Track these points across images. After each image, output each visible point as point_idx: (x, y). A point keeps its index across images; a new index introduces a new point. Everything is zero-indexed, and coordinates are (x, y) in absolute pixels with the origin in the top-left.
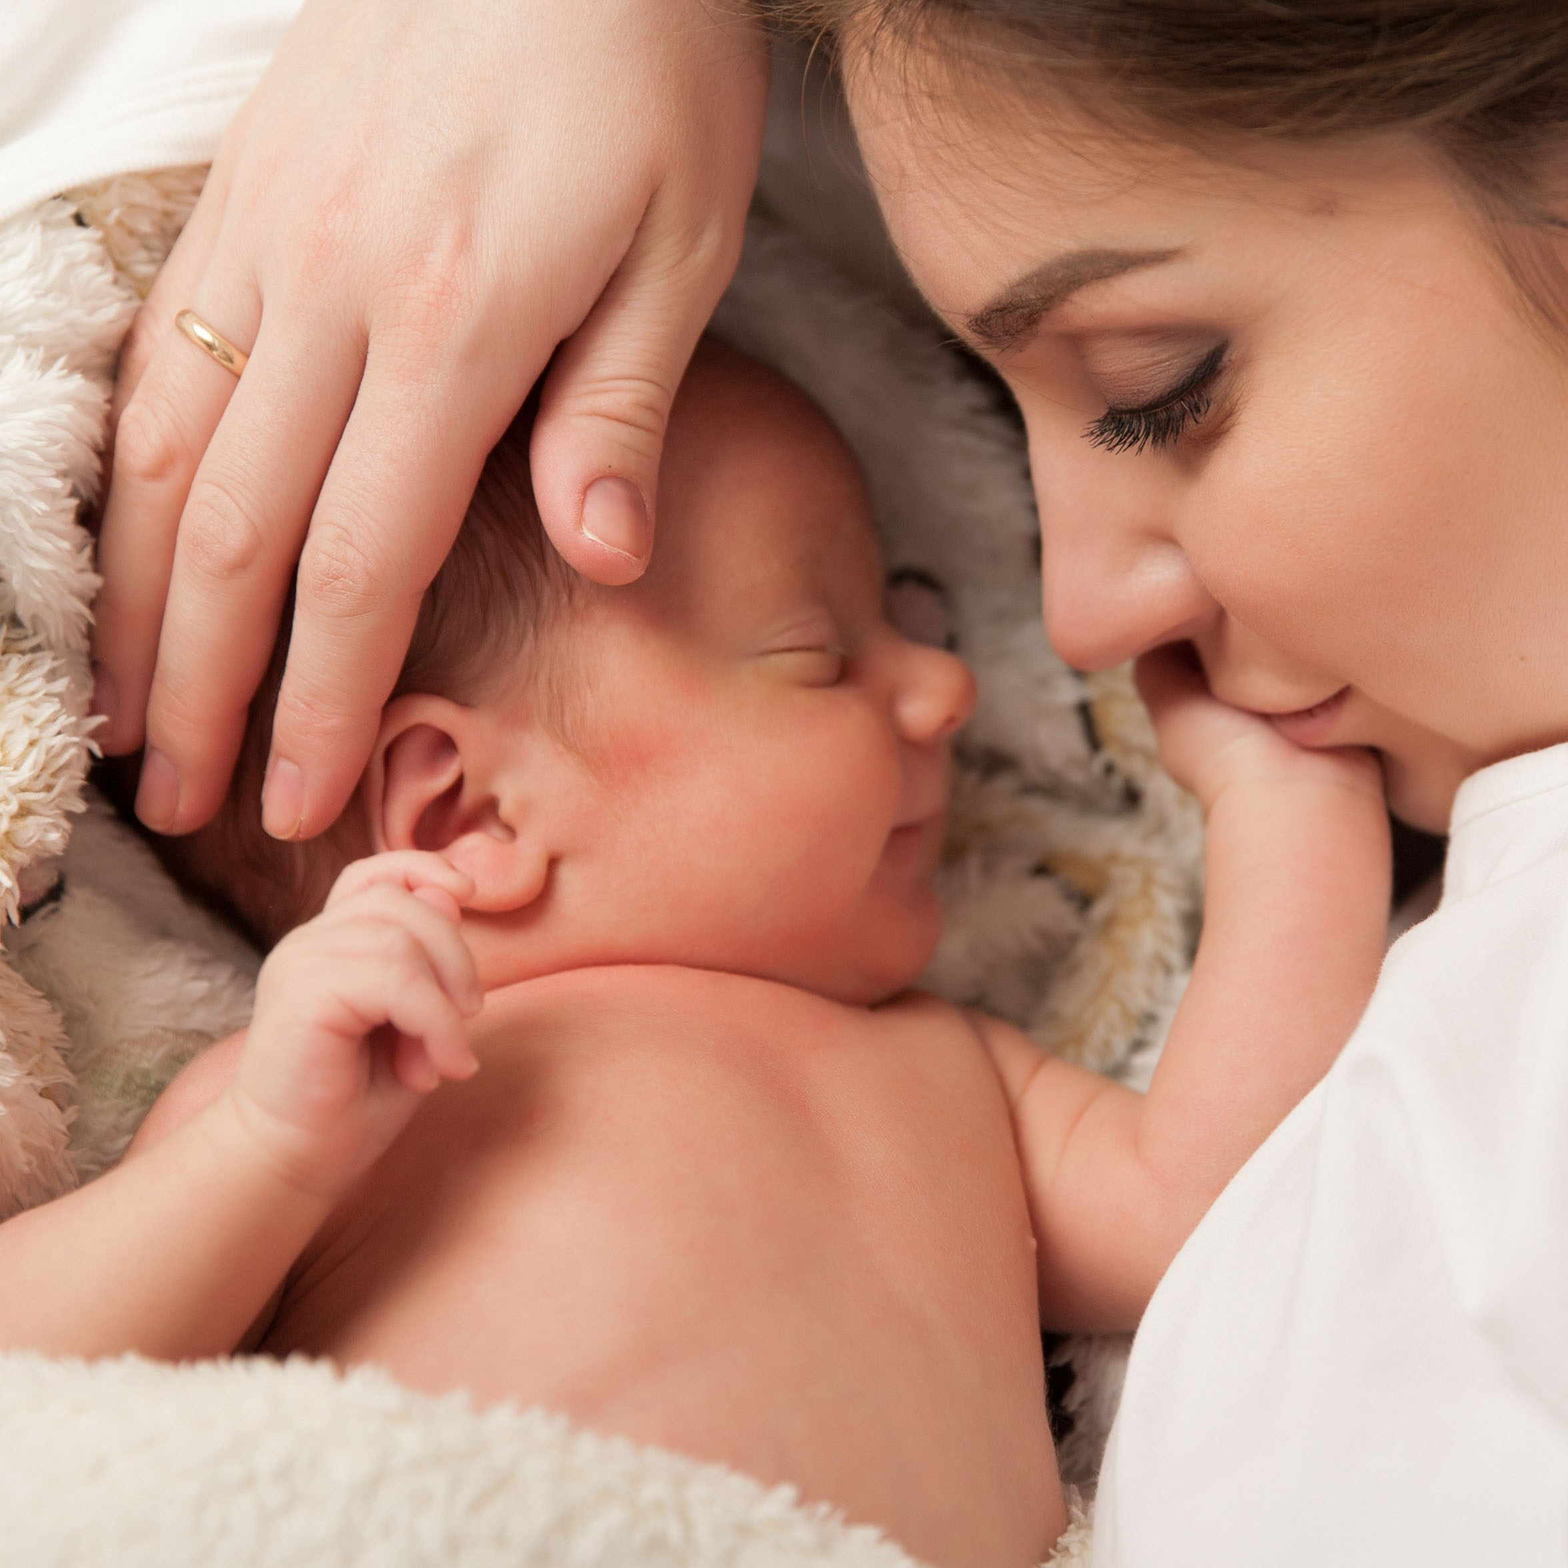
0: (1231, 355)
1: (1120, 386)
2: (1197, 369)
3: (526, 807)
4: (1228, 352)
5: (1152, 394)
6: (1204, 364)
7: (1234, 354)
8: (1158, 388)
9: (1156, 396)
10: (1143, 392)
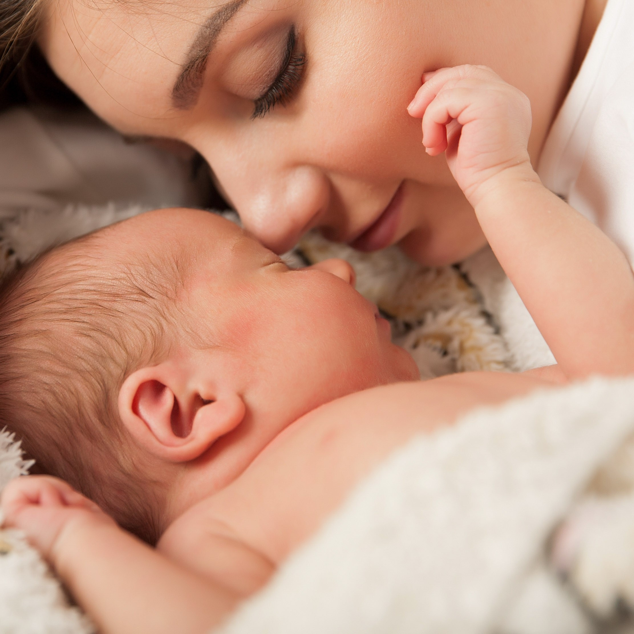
0: (298, 31)
1: (260, 77)
2: (288, 45)
3: (212, 384)
4: (296, 30)
5: (276, 69)
6: (290, 41)
7: (299, 30)
8: (277, 64)
9: (278, 69)
10: (272, 71)
